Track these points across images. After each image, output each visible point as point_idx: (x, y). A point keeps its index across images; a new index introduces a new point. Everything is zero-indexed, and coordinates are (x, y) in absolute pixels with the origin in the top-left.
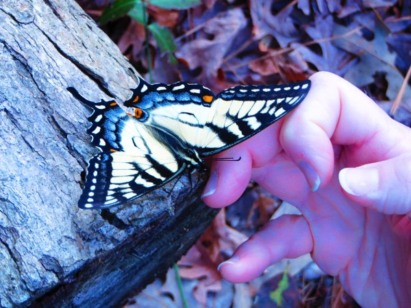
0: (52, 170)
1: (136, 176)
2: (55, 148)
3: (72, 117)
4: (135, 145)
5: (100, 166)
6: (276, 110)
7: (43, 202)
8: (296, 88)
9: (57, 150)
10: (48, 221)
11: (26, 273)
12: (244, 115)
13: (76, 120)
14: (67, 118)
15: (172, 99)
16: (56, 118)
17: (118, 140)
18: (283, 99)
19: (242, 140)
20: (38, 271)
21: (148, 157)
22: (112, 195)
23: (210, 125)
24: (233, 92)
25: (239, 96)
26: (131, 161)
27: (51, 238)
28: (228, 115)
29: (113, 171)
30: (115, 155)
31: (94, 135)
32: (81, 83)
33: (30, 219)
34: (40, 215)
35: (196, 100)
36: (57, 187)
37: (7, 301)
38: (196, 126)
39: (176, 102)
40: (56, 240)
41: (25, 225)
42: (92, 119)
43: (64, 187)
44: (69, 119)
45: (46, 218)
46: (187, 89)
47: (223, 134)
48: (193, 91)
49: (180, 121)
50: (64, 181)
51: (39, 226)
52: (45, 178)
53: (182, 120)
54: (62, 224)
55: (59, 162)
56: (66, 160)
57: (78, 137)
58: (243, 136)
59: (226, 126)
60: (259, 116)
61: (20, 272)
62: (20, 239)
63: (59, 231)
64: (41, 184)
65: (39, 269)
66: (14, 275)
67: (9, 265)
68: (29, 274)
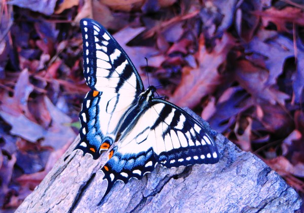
0: (180, 200)
1: (176, 130)
2: (159, 203)
3: (127, 198)
4: (146, 139)
5: (172, 159)
6: (105, 40)
7: (212, 198)
8: (86, 30)
9: (160, 201)
10: (229, 188)
11: (276, 192)
12: (109, 64)
13: (129, 194)
14: (128, 201)
15: (94, 121)
16: (131, 210)
17: (144, 154)
18: (95, 37)
19: (129, 61)
20: (272, 185)
21: (153, 128)
22: (200, 141)
23: (117, 89)
24: (89, 78)
25: (92, 72)
26: (162, 138)
27: (242, 183)
28: (109, 77)
29: (175, 148)
30: (158, 152)
31: (142, 174)
32: (91, 200)
33: (231, 202)
34: (225, 196)
35: (95, 102)
36: (193, 192)
37: (296, 205)
38: (118, 98)
39: (96, 118)
40: (243, 179)
41: (236, 204)
42: (126, 180)
43: (192, 187)
44: (129, 200)
45: (226, 191)
46: (86, 111)
47: (124, 77)
48: (88, 106)
49: (113, 112)
50: (186, 189)
51: (234, 194)
52: (189, 203)
53: (112, 110)
54: (227, 179)
55: (171, 197)
56: (168, 193)
57: (144, 189)
58: (126, 61)
59: (118, 76)
60: (110, 52)
61: (275, 198)
62: (249, 205)
63: (233, 179)
64: (197, 204)
65: (270, 184)
66: (277, 203)
67: (270, 209)
68: (276, 191)
